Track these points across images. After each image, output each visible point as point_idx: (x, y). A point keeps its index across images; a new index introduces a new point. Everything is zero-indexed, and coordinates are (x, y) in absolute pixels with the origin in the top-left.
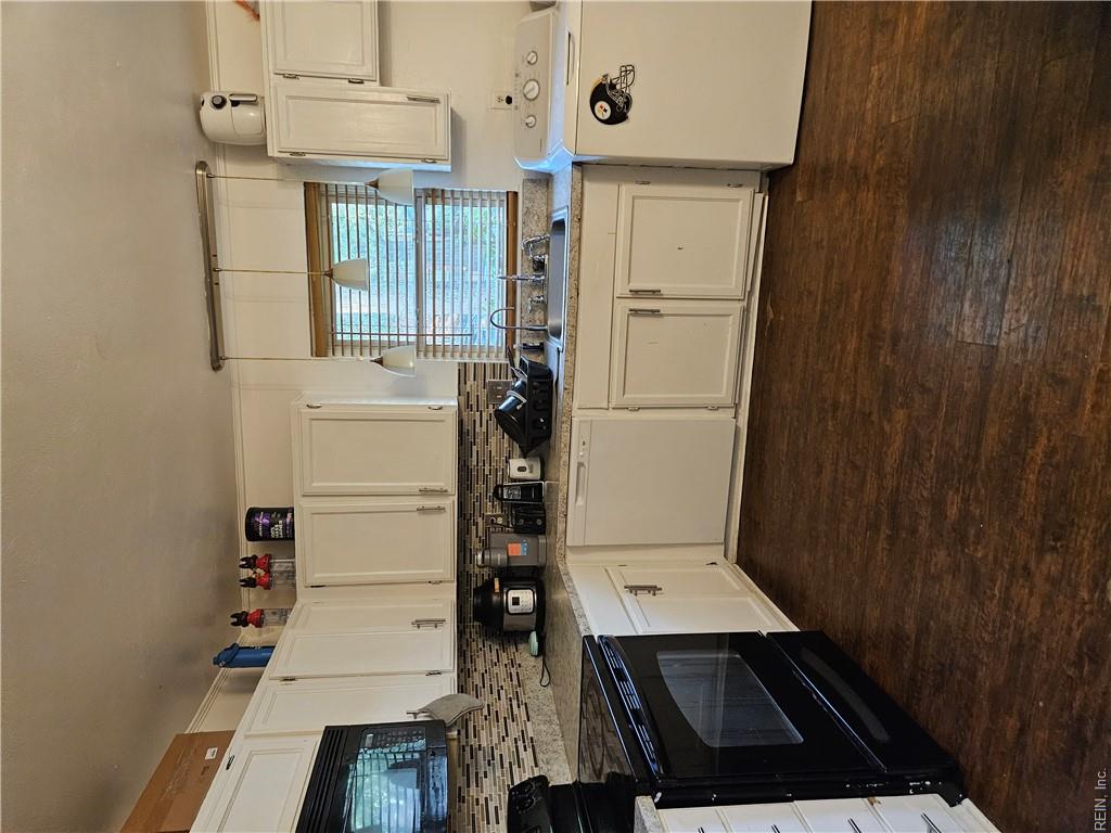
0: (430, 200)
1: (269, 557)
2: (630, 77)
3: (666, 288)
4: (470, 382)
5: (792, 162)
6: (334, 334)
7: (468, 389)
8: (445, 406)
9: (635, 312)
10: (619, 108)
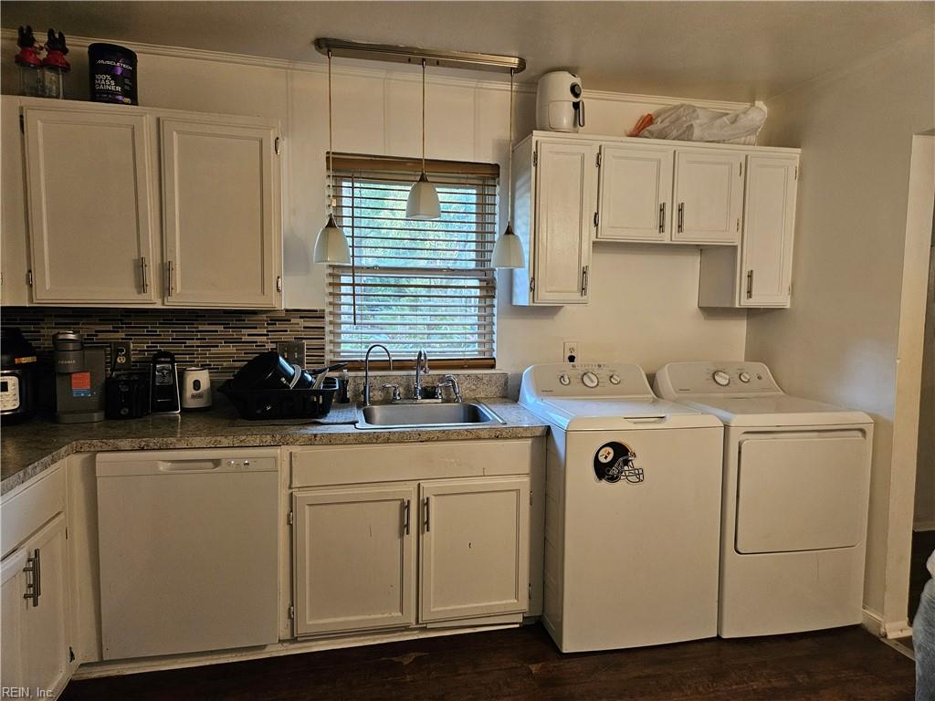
0: (485, 284)
1: (66, 68)
2: (634, 479)
3: (430, 538)
4: (302, 323)
5: (565, 652)
6: (353, 179)
7: (293, 321)
8: (281, 295)
9: (405, 507)
10: (609, 471)
